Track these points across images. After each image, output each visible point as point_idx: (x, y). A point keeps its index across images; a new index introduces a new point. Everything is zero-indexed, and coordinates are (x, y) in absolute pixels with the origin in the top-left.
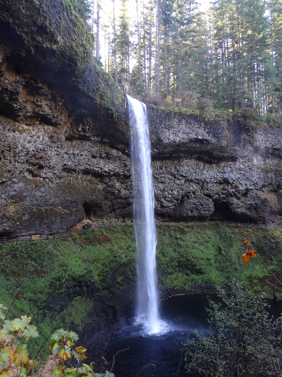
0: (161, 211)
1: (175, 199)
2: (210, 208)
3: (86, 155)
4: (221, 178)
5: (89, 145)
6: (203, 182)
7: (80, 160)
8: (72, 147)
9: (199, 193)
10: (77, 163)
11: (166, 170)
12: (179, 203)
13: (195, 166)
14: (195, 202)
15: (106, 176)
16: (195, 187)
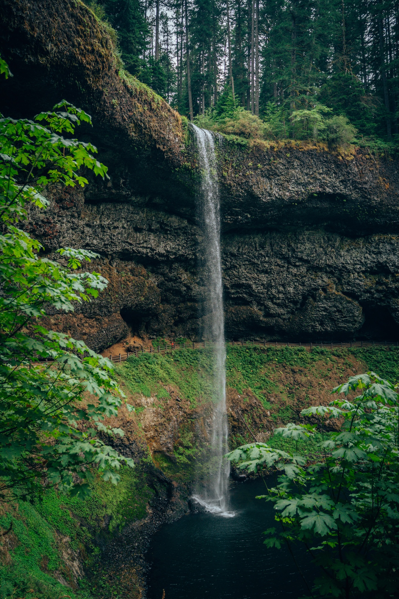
0: (266, 323)
1: (291, 302)
2: (356, 318)
3: (123, 228)
4: (374, 262)
5: (128, 210)
6: (340, 270)
7: (114, 236)
8: (98, 214)
9: (334, 291)
10: (108, 240)
11: (272, 250)
12: (299, 309)
13: (325, 242)
14: (327, 307)
15: (163, 262)
16: (325, 279)
